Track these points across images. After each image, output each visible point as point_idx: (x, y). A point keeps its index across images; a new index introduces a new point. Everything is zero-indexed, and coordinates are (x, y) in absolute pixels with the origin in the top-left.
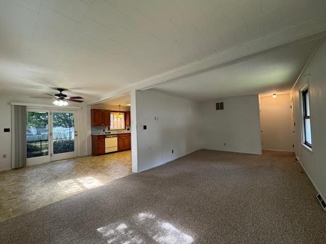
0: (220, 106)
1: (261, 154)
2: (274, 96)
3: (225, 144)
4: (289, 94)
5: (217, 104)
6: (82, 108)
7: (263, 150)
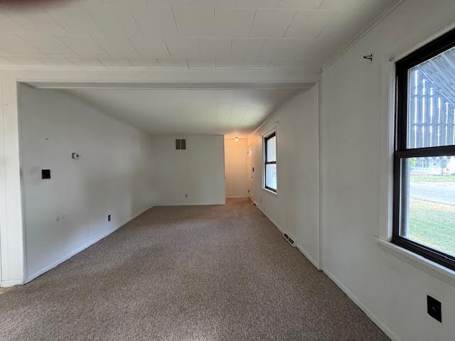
0: (181, 144)
1: (224, 203)
2: (237, 140)
3: (186, 196)
4: (247, 139)
5: (178, 141)
7: (227, 199)
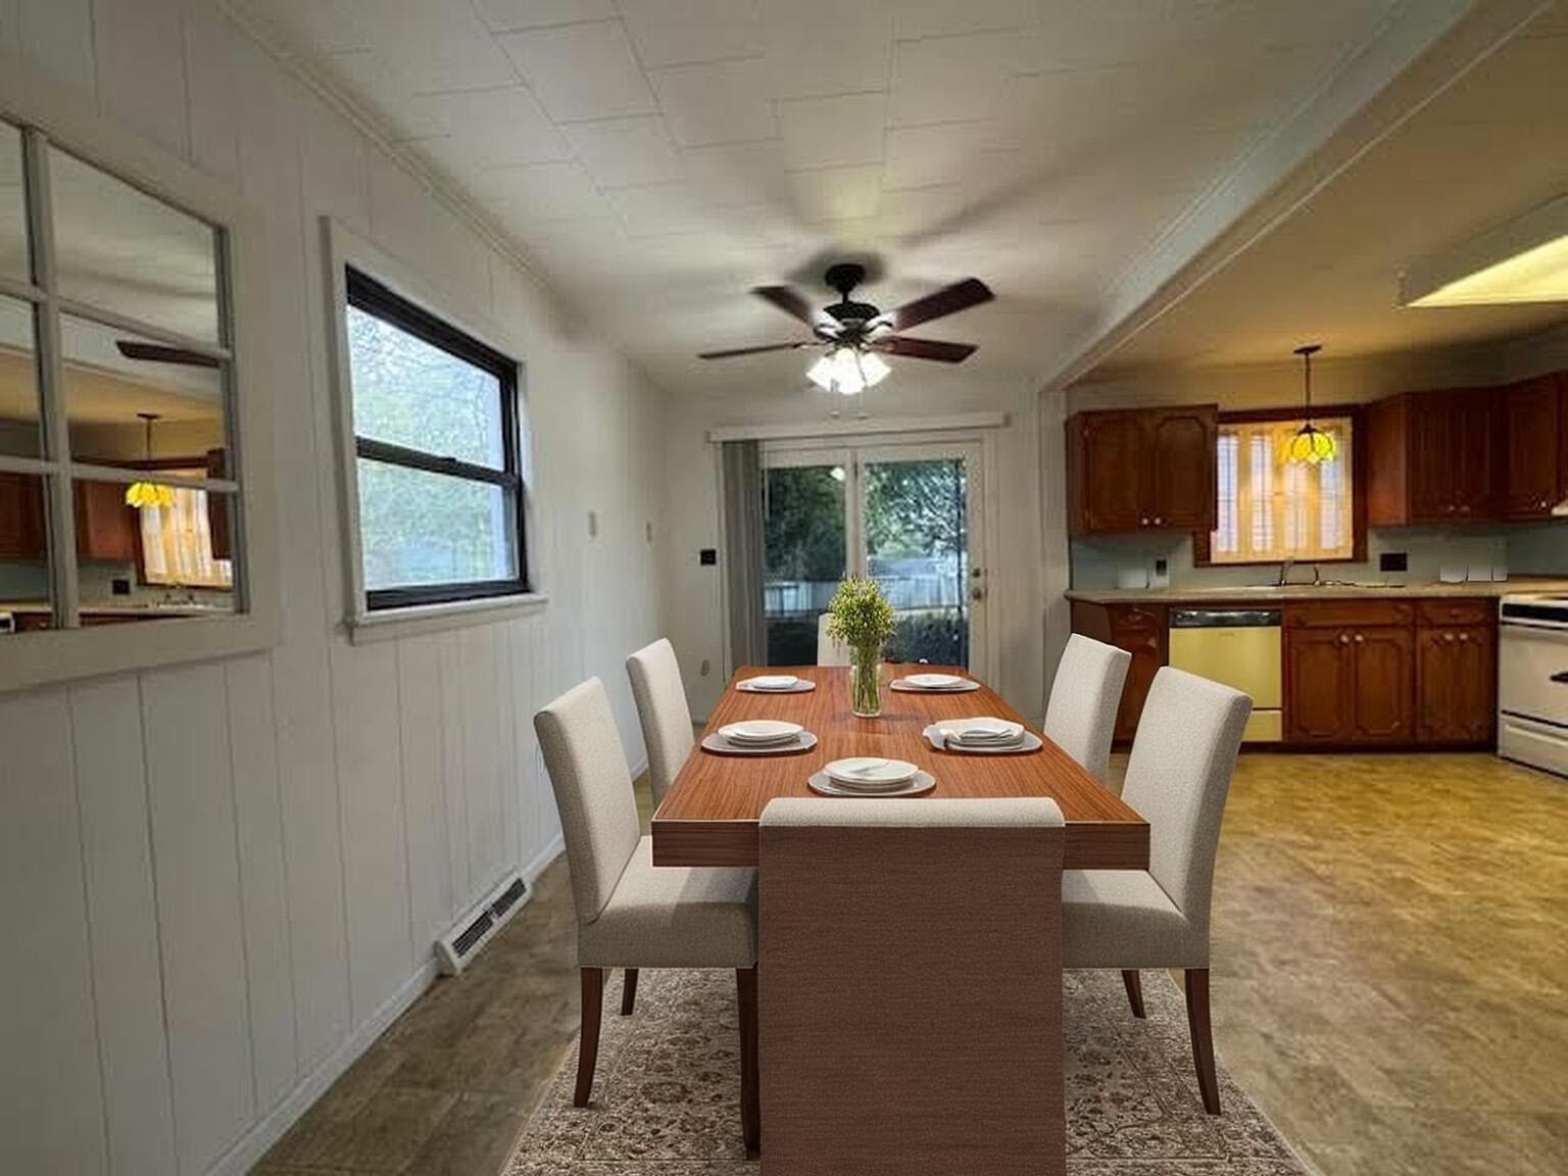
6: (1007, 421)
